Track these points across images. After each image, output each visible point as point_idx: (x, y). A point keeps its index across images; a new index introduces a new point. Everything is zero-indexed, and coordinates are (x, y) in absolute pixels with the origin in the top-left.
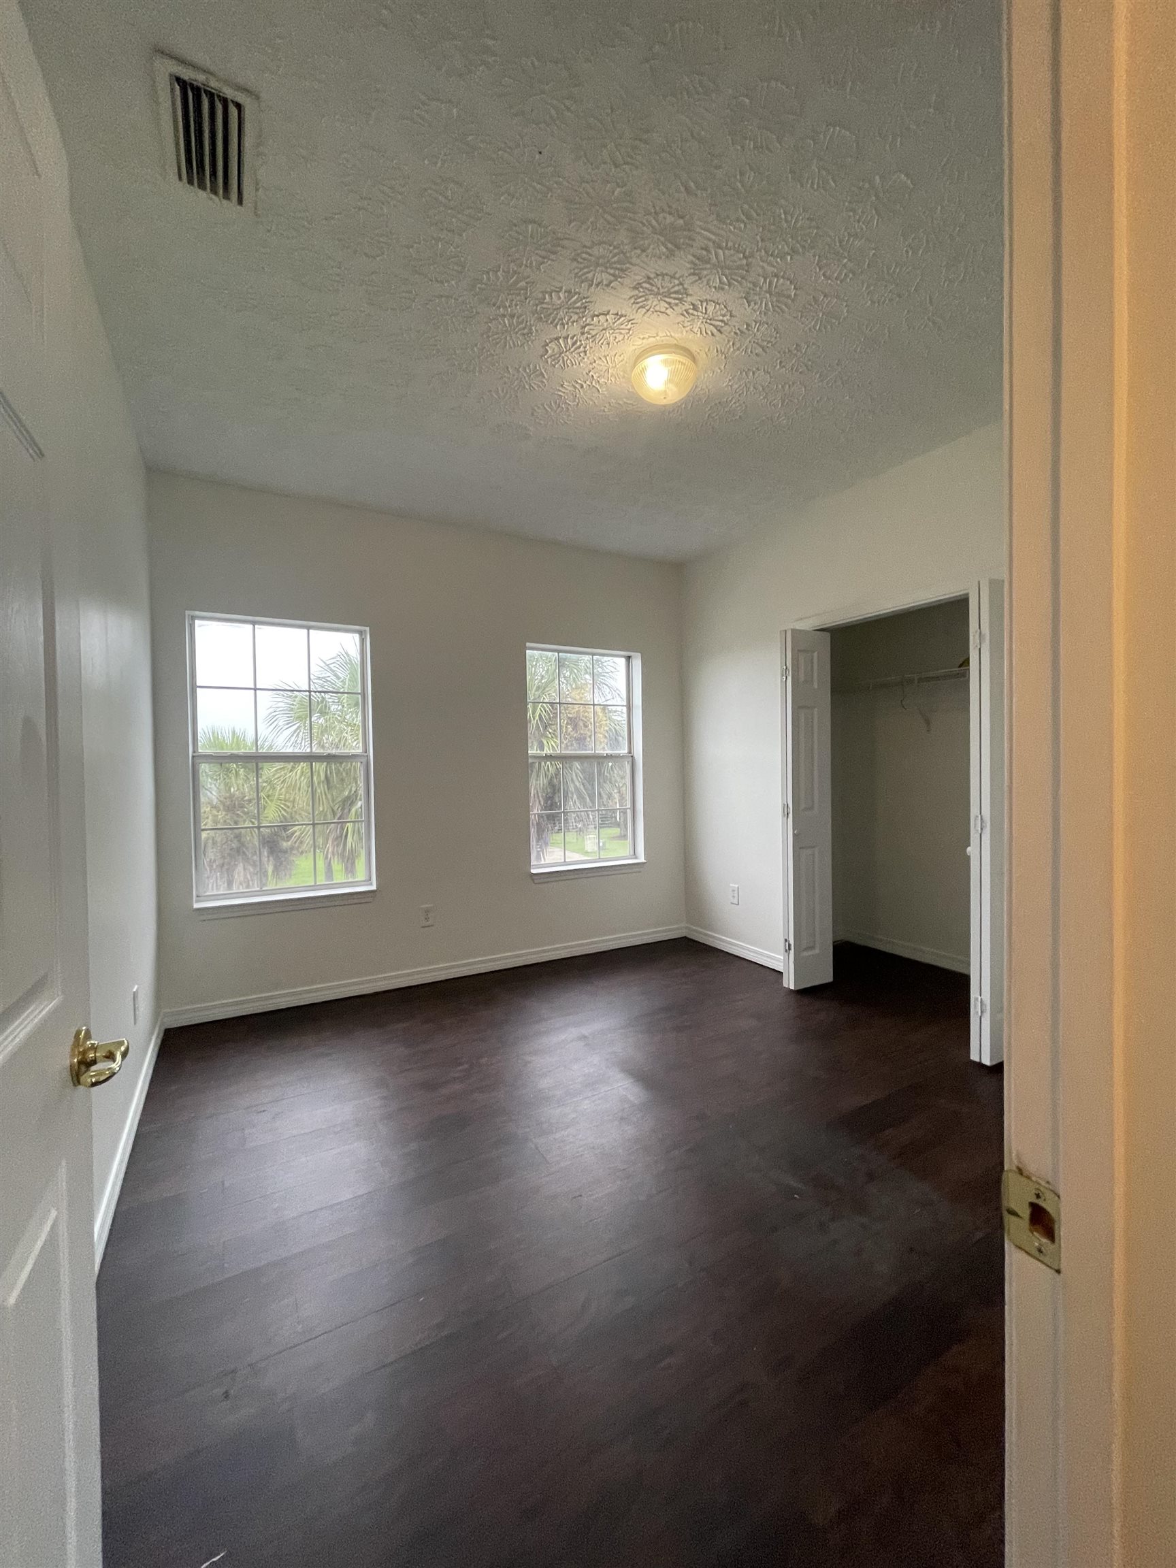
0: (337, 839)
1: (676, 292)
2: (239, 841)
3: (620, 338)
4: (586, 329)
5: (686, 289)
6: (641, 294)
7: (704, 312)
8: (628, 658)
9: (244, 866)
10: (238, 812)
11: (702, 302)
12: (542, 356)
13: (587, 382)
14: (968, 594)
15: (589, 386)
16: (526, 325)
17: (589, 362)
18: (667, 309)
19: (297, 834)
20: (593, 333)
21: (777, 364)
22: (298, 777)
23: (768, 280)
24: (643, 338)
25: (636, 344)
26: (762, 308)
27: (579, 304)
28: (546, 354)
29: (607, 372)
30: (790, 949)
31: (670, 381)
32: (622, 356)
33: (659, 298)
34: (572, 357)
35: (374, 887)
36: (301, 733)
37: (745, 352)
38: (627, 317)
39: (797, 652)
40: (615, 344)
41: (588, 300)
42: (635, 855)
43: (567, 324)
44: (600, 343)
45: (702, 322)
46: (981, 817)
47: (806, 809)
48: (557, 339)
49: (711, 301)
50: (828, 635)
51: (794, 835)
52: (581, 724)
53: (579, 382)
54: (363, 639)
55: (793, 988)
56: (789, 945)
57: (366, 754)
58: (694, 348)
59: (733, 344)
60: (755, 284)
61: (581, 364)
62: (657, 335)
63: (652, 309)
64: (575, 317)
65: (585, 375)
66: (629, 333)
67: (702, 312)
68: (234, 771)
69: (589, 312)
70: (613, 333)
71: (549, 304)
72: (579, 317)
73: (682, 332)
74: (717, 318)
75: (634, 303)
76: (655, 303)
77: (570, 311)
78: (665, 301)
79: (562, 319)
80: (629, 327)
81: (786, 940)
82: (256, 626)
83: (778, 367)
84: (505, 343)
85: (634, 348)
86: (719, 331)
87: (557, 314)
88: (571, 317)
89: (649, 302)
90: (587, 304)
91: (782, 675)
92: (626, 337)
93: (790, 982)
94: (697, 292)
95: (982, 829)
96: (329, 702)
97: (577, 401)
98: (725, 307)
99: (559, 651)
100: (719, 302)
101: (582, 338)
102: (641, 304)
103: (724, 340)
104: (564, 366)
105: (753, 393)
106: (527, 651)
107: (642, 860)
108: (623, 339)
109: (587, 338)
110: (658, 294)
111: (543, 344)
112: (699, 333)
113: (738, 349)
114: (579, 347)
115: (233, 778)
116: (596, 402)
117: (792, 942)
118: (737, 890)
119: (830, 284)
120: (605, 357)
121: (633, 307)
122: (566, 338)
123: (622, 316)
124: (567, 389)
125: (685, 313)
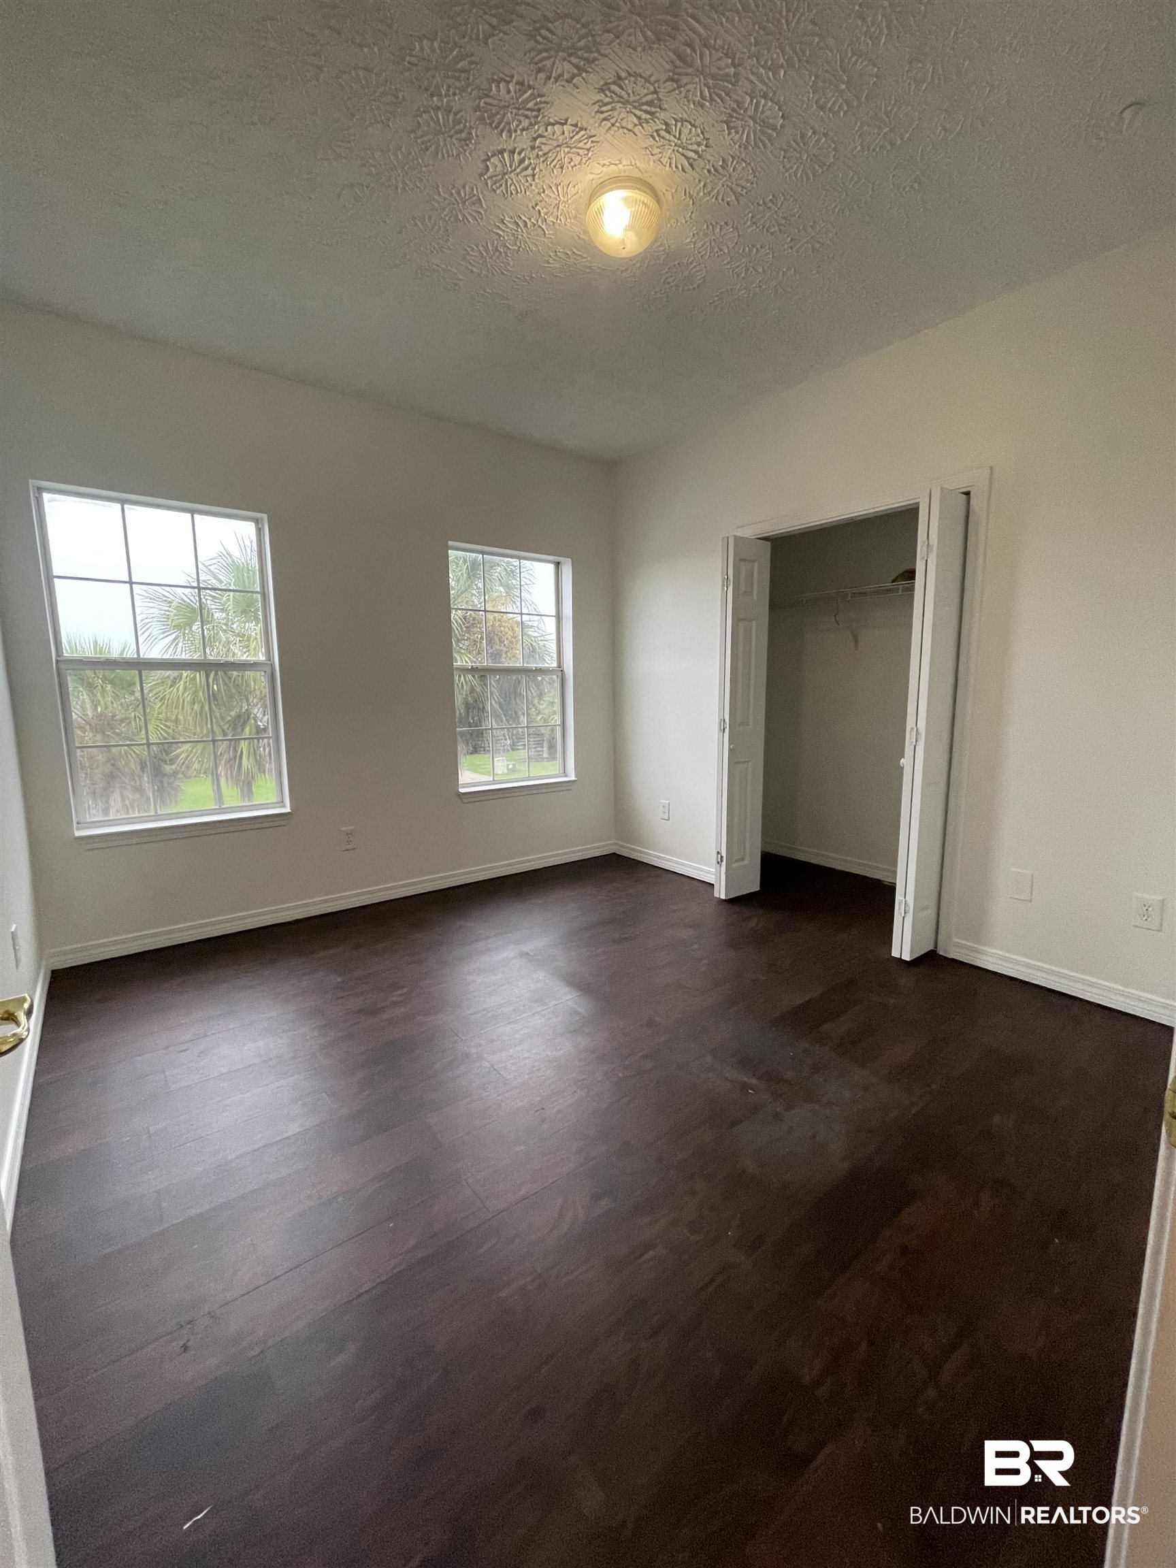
0: (230, 760)
1: (647, 103)
2: (113, 765)
3: (577, 159)
4: (538, 142)
5: (660, 100)
6: (607, 100)
7: (677, 136)
8: (558, 564)
9: (121, 792)
10: (109, 733)
11: (676, 121)
12: (481, 175)
13: (532, 220)
14: (918, 503)
15: (535, 225)
16: (465, 126)
17: (537, 191)
18: (636, 125)
19: (183, 756)
20: (545, 149)
21: (748, 219)
22: (180, 693)
23: (755, 101)
24: (604, 165)
25: (594, 171)
26: (742, 140)
27: (530, 105)
28: (486, 174)
29: (556, 207)
30: (722, 861)
31: (630, 228)
32: (576, 187)
33: (628, 109)
34: (517, 181)
35: (288, 810)
36: (180, 644)
37: (716, 199)
38: (588, 131)
39: (739, 560)
40: (570, 168)
41: (543, 99)
42: (565, 774)
43: (516, 131)
44: (552, 166)
45: (673, 150)
46: (917, 729)
47: (742, 724)
48: (501, 152)
49: (686, 121)
50: (768, 544)
51: (730, 750)
52: (496, 638)
53: (523, 218)
54: (260, 529)
55: (724, 898)
56: (722, 857)
57: (270, 662)
58: (660, 187)
59: (704, 186)
60: (740, 105)
61: (527, 193)
62: (620, 163)
63: (617, 124)
64: (526, 123)
65: (531, 209)
66: (587, 154)
67: (675, 137)
68: (100, 687)
69: (543, 117)
70: (569, 152)
71: (494, 99)
72: (531, 124)
73: (648, 163)
74: (690, 147)
75: (598, 111)
76: (623, 115)
77: (520, 112)
78: (635, 115)
79: (508, 124)
80: (588, 146)
81: (718, 853)
82: (126, 506)
83: (749, 223)
84: (437, 148)
85: (591, 177)
86: (691, 165)
87: (504, 115)
88: (520, 122)
89: (615, 113)
90: (541, 106)
91: (724, 586)
92: (584, 161)
93: (721, 893)
94: (674, 108)
95: (916, 741)
96: (212, 609)
97: (518, 244)
98: (702, 133)
99: (483, 553)
100: (696, 124)
101: (531, 156)
102: (606, 114)
103: (694, 179)
104: (507, 193)
105: (716, 255)
106: (449, 551)
107: (573, 778)
108: (580, 164)
109: (538, 156)
110: (626, 102)
111: (484, 157)
112: (668, 165)
113: (709, 193)
114: (526, 168)
115: (99, 694)
116: (540, 248)
117: (724, 854)
118: (667, 806)
119: (821, 117)
120: (557, 186)
121: (597, 117)
122: (512, 152)
123: (581, 129)
124: (507, 227)
125: (655, 134)
